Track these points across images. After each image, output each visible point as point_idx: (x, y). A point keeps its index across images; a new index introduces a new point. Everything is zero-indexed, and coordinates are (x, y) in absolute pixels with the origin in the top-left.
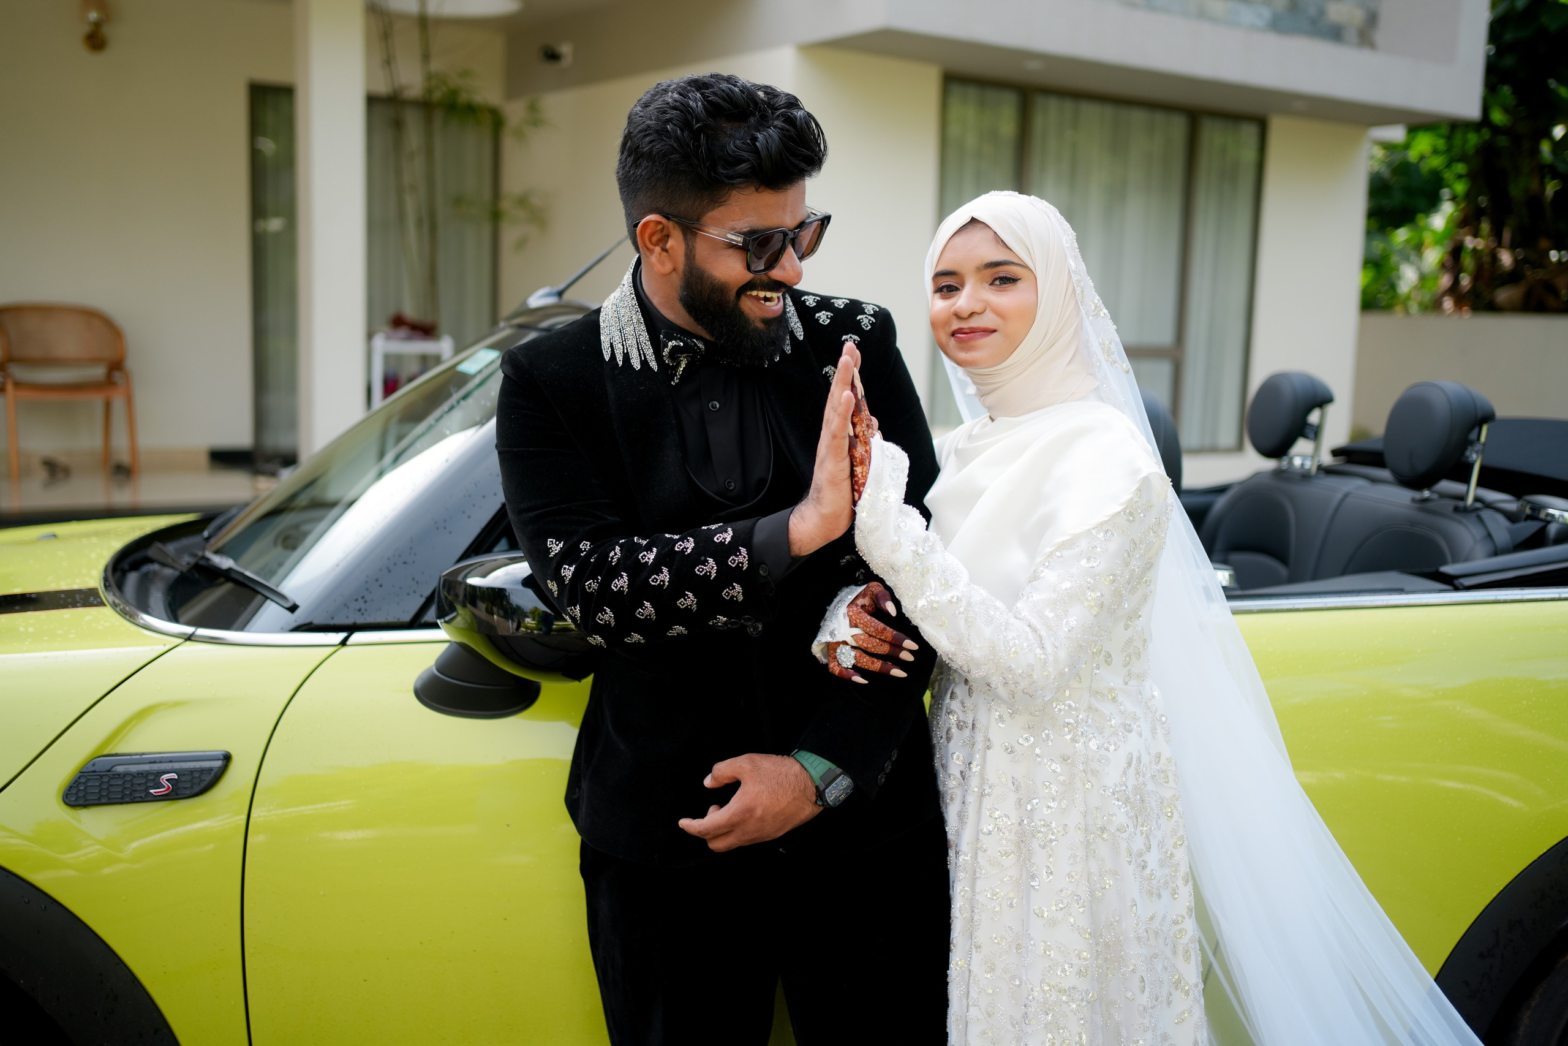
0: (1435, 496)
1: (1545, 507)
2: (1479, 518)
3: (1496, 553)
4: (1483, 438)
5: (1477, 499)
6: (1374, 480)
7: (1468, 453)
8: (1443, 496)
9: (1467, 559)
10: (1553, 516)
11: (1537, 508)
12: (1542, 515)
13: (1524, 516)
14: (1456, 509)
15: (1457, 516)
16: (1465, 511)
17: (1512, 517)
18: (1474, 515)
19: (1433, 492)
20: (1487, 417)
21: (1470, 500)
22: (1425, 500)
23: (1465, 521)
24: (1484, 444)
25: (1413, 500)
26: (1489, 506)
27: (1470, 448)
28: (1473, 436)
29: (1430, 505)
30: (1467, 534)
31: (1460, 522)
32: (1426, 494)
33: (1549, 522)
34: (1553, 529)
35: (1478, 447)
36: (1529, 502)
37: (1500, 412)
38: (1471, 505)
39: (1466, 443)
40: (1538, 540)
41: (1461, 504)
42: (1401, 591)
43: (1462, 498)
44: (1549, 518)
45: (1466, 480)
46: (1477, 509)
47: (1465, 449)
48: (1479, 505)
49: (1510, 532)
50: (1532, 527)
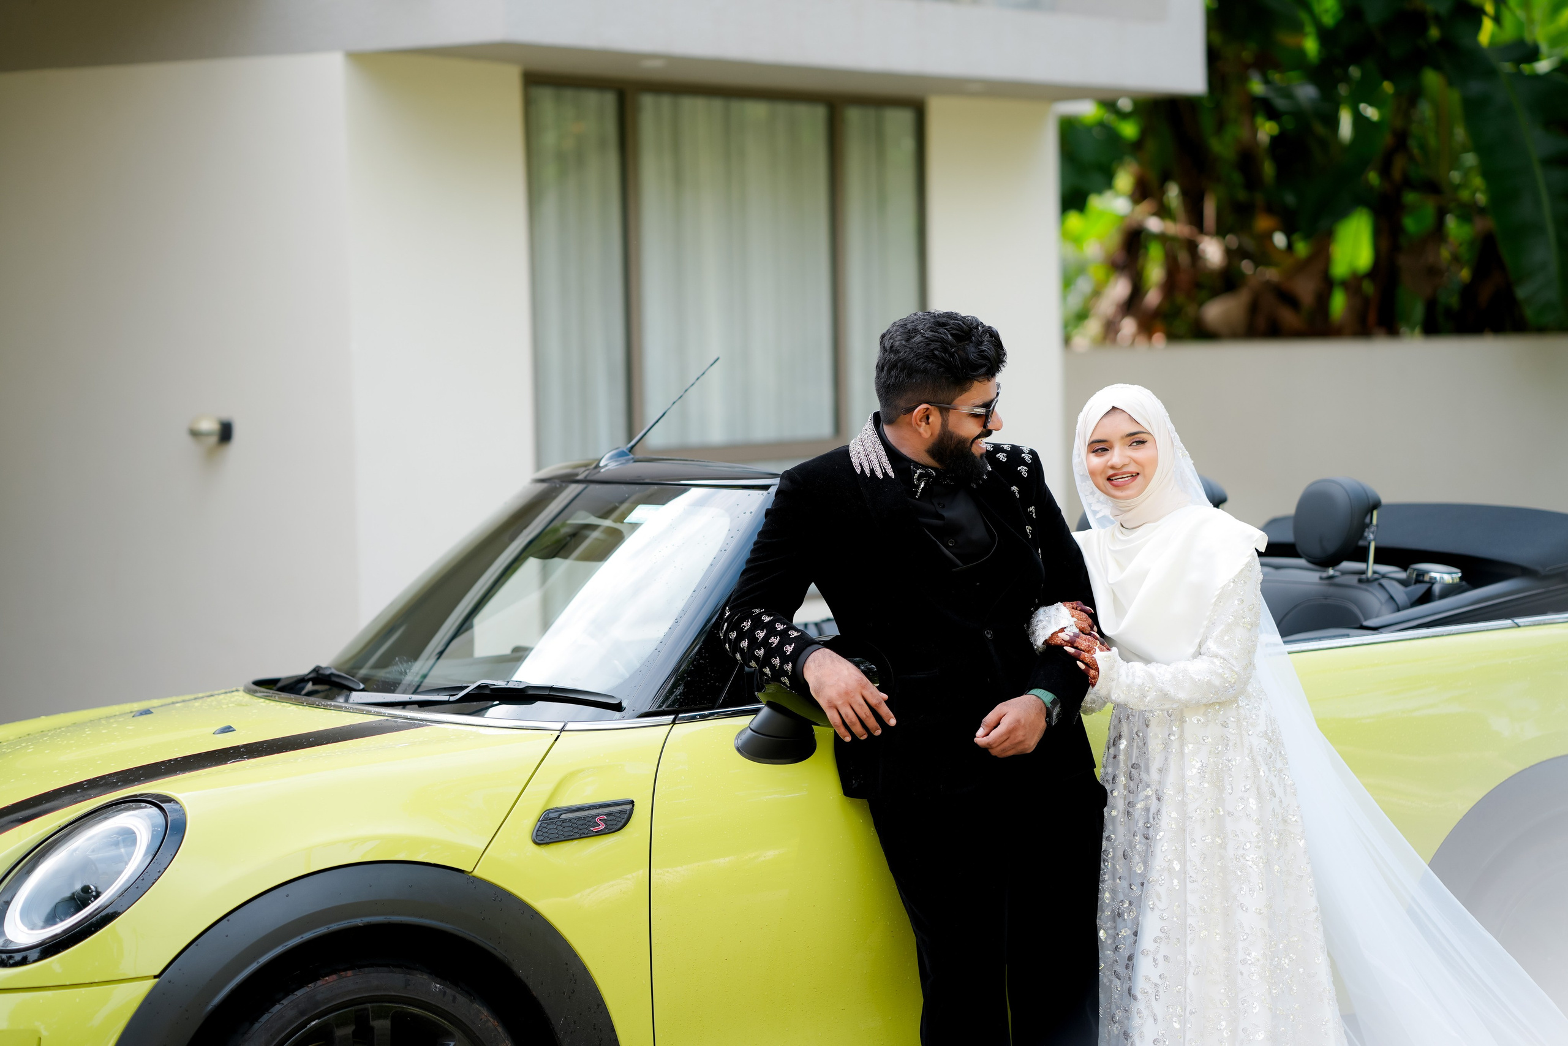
0: (1337, 574)
1: (1427, 572)
2: (1381, 585)
3: (1399, 610)
4: (1375, 521)
5: (1375, 572)
6: (1277, 567)
7: (1366, 534)
8: (1344, 573)
9: (1377, 616)
10: (1435, 578)
11: (1421, 574)
12: (1427, 578)
13: (1413, 581)
14: (1360, 581)
15: (1363, 586)
16: (1368, 581)
17: (1404, 583)
18: (1376, 583)
19: (1335, 571)
20: (1376, 505)
21: (1370, 574)
22: (1331, 577)
23: (1370, 589)
24: (1377, 526)
25: (1321, 578)
26: (1384, 576)
27: (1367, 530)
28: (1368, 520)
29: (1337, 580)
30: (1373, 599)
31: (1367, 590)
32: (1331, 572)
33: (1433, 584)
34: (1437, 588)
35: (1373, 529)
36: (1415, 570)
37: (1385, 500)
38: (1372, 576)
39: (1364, 526)
40: (1426, 597)
41: (1363, 576)
42: (1348, 636)
43: (1363, 572)
44: (1433, 581)
45: (1364, 559)
46: (1376, 579)
47: (1363, 531)
48: (1376, 576)
49: (1407, 594)
50: (1421, 589)
